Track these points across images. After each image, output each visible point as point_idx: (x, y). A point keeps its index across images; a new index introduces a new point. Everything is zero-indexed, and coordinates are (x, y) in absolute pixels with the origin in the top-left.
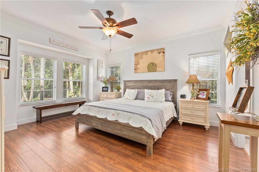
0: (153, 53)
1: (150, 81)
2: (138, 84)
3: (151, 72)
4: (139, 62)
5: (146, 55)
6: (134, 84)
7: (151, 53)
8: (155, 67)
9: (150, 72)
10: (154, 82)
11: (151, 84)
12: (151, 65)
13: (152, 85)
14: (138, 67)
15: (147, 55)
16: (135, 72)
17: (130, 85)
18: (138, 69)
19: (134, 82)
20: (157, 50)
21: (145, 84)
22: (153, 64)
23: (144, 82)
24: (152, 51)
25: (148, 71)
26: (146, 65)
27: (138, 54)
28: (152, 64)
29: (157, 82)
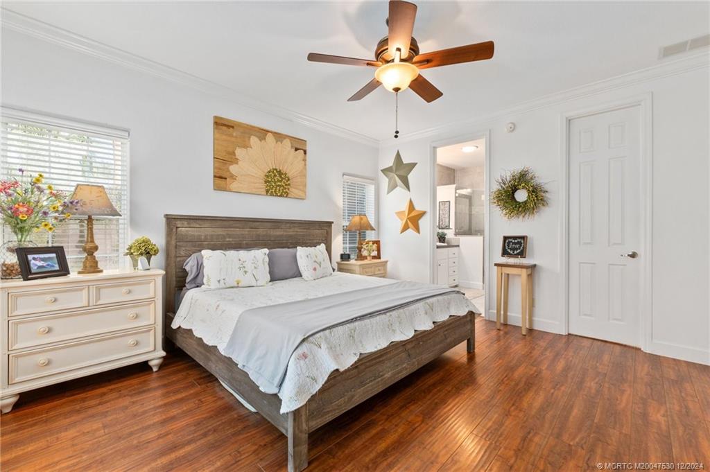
0: (279, 143)
1: (276, 223)
2: (238, 231)
3: (277, 195)
4: (234, 153)
5: (261, 141)
6: (220, 231)
7: (277, 142)
8: (286, 185)
9: (272, 195)
10: (288, 225)
11: (278, 232)
12: (275, 176)
13: (281, 233)
14: (233, 173)
15: (263, 141)
16: (217, 188)
17: (200, 236)
18: (233, 177)
19: (219, 223)
20: (291, 140)
21: (261, 231)
22: (283, 174)
23: (258, 223)
24: (279, 137)
25: (267, 191)
26: (259, 173)
27: (233, 127)
28: (280, 173)
29: (294, 225)
